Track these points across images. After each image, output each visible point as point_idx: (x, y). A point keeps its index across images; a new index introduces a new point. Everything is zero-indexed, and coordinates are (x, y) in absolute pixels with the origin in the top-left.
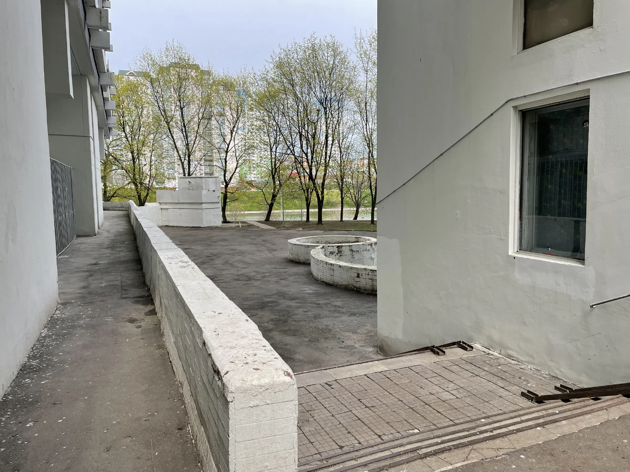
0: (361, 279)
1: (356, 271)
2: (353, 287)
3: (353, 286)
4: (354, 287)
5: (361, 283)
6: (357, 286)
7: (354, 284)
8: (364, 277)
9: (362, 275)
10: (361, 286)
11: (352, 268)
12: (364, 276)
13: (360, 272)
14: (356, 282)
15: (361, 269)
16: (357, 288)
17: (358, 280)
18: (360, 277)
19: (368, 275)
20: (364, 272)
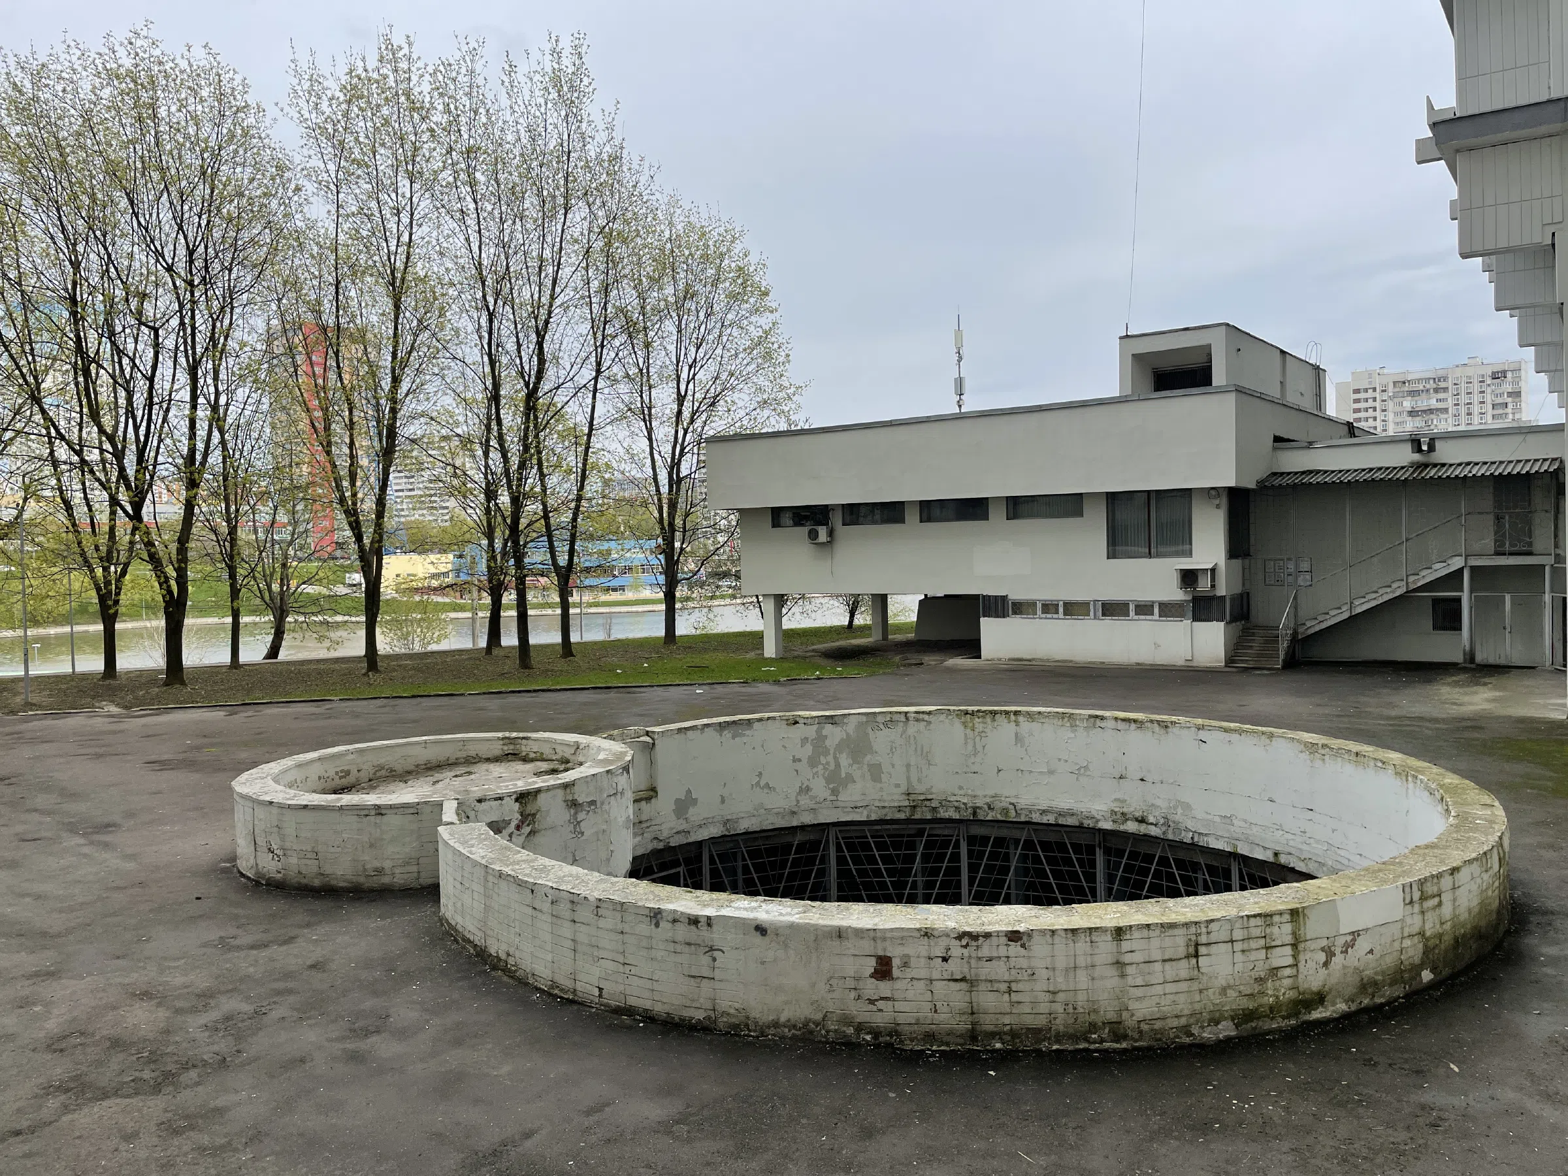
0: (899, 985)
1: (867, 946)
2: (850, 1031)
3: (849, 1024)
4: (860, 1028)
5: (900, 1006)
6: (880, 1019)
7: (861, 1012)
8: (923, 973)
9: (906, 965)
10: (901, 1019)
11: (840, 934)
12: (919, 969)
13: (895, 952)
14: (872, 1002)
15: (902, 936)
16: (876, 1033)
17: (884, 988)
18: (896, 972)
19: (945, 959)
20: (921, 948)
